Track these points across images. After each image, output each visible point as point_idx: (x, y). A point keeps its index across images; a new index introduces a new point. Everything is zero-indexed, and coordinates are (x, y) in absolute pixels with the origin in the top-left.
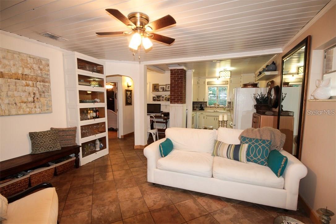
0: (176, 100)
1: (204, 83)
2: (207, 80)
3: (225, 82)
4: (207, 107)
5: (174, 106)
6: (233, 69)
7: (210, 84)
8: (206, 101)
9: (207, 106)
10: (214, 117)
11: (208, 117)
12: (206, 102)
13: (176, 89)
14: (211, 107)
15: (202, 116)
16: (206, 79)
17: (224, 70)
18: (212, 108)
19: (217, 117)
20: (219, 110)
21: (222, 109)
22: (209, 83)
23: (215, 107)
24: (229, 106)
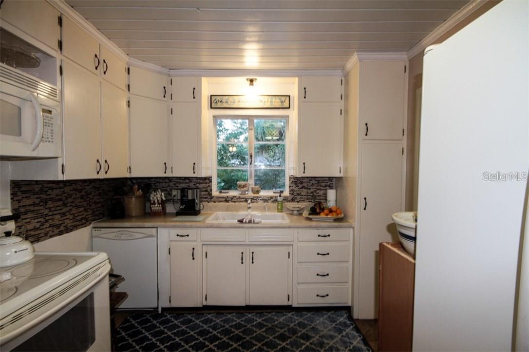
1: (195, 93)
2: (208, 87)
3: (278, 100)
4: (212, 198)
7: (219, 105)
8: (204, 175)
9: (210, 194)
10: (241, 249)
11: (210, 250)
12: (208, 179)
14: (226, 200)
15: (184, 246)
16: (204, 80)
18: (230, 203)
19: (253, 249)
20: (257, 209)
21: (270, 204)
22: (215, 102)
23: (244, 199)
24: (298, 195)
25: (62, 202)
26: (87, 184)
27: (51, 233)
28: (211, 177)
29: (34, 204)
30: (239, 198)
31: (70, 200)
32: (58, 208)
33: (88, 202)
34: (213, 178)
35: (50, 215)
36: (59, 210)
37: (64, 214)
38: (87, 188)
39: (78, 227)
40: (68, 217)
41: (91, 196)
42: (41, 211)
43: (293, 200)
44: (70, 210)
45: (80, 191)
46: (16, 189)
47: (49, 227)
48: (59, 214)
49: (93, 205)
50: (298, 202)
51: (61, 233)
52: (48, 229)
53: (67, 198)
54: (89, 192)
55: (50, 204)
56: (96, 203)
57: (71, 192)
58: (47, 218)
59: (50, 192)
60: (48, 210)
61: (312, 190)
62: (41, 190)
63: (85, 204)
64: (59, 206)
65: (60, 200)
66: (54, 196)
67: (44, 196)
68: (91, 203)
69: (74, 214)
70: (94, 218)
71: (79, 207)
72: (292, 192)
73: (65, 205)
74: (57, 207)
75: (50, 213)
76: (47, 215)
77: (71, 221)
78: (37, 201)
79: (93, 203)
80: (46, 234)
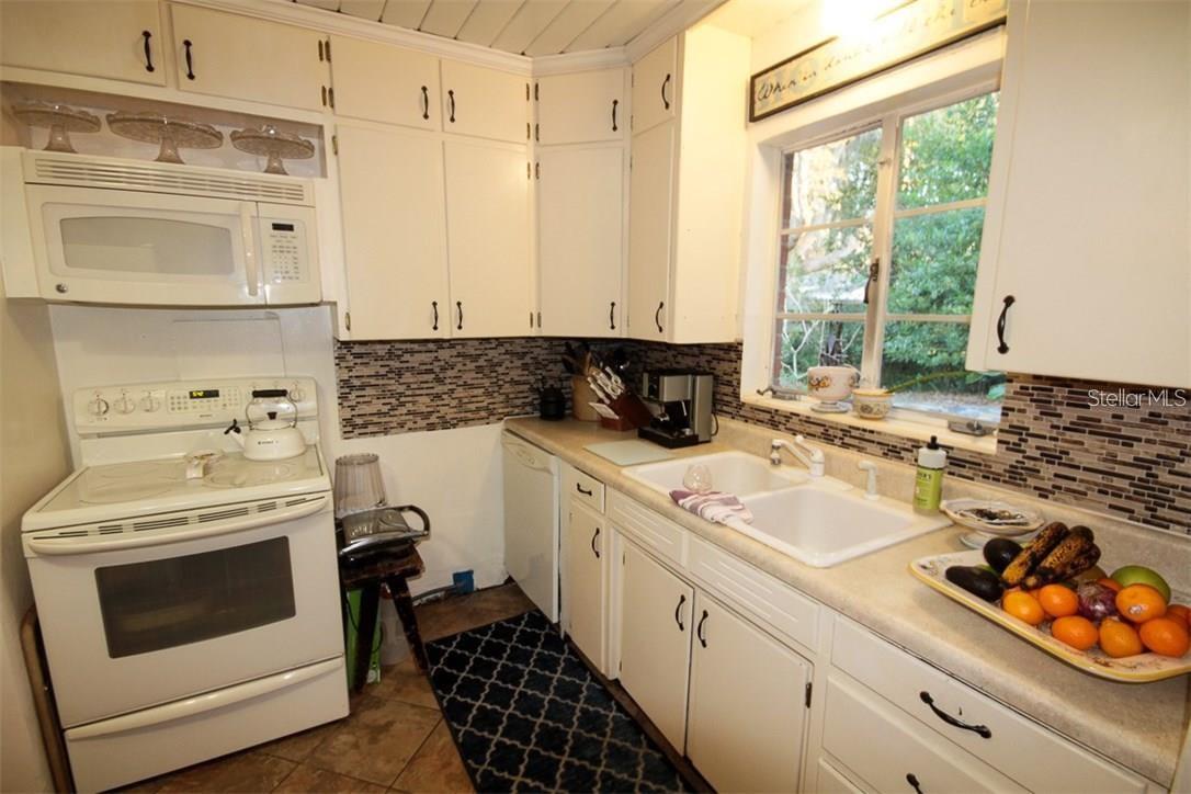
4: (739, 405)
9: (736, 395)
12: (726, 351)
14: (773, 420)
18: (782, 434)
23: (821, 429)
24: (1050, 457)
25: (433, 376)
26: (493, 346)
27: (410, 424)
28: (741, 344)
29: (377, 376)
30: (808, 421)
31: (450, 373)
32: (425, 385)
33: (495, 380)
34: (744, 347)
35: (409, 396)
36: (427, 388)
37: (438, 396)
38: (491, 353)
39: (470, 422)
40: (446, 402)
41: (501, 370)
42: (390, 388)
43: (1015, 477)
44: (452, 391)
45: (475, 358)
46: (345, 351)
47: (406, 414)
48: (427, 395)
49: (507, 385)
50: (1043, 494)
51: (431, 427)
52: (404, 418)
53: (443, 369)
54: (495, 360)
55: (408, 377)
56: (513, 382)
57: (453, 360)
58: (402, 399)
59: (407, 357)
60: (404, 387)
61: (1141, 450)
62: (390, 352)
63: (486, 382)
64: (427, 382)
65: (430, 371)
66: (417, 365)
67: (395, 364)
68: (501, 383)
69: (460, 399)
70: (509, 410)
71: (472, 387)
72: (1014, 439)
73: (440, 381)
74: (422, 382)
75: (408, 393)
76: (401, 395)
77: (455, 410)
78: (383, 371)
79: (506, 382)
80: (402, 425)
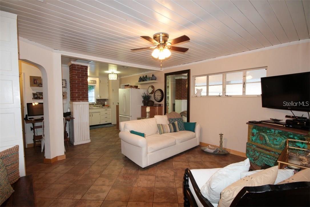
0: (81, 98)
3: (93, 82)
5: (78, 104)
6: (119, 72)
13: (80, 86)
17: (112, 73)
